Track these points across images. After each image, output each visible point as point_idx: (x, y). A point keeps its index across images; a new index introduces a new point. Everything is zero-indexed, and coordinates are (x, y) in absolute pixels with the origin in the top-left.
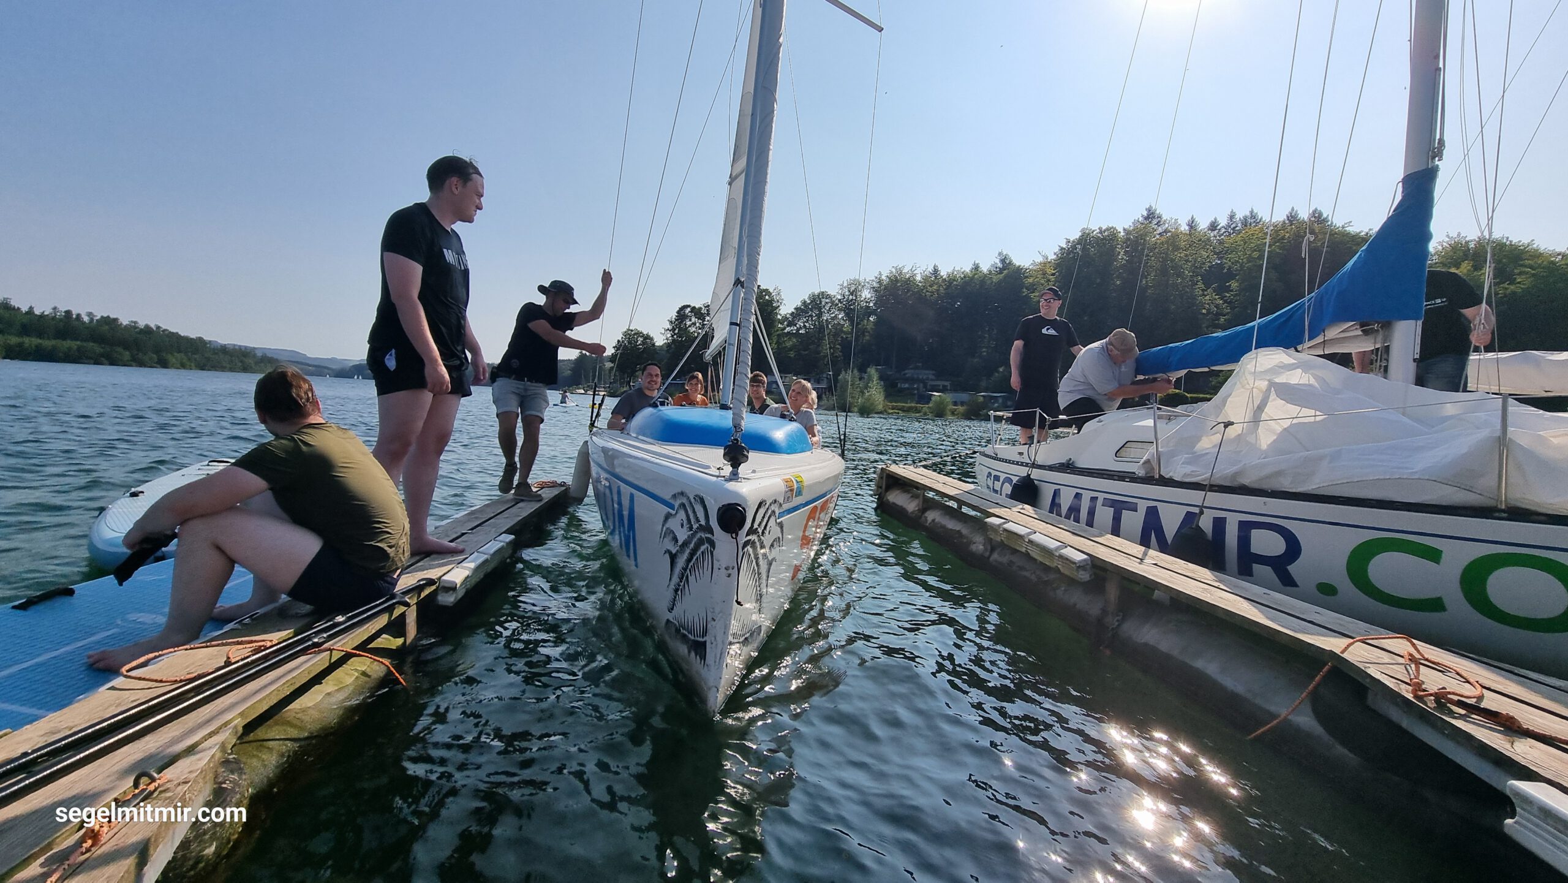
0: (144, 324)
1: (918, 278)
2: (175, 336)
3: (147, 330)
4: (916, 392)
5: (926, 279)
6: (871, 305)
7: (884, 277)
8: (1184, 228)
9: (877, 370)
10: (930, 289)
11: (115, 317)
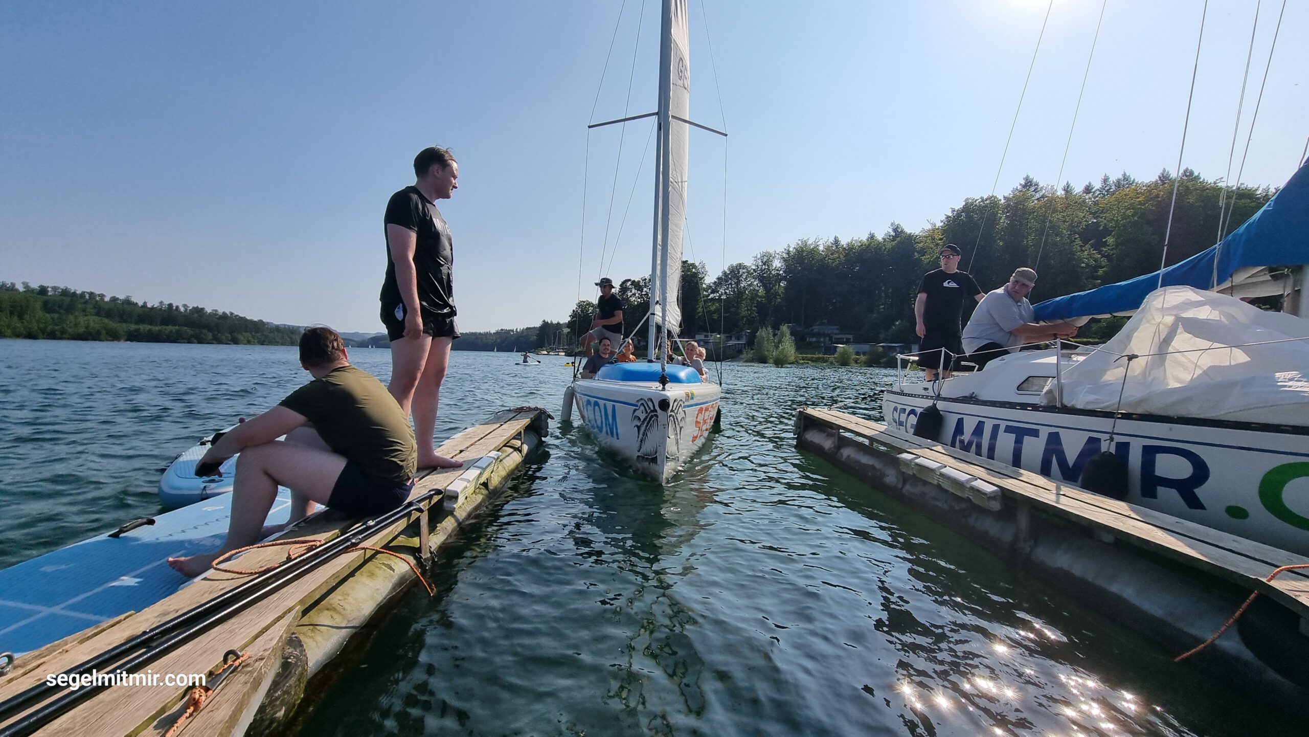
0: (222, 312)
1: (821, 248)
2: (243, 320)
3: (224, 317)
4: (822, 345)
5: (828, 248)
6: (781, 272)
7: (791, 249)
8: (1060, 192)
9: (789, 327)
10: (831, 257)
11: (202, 307)
